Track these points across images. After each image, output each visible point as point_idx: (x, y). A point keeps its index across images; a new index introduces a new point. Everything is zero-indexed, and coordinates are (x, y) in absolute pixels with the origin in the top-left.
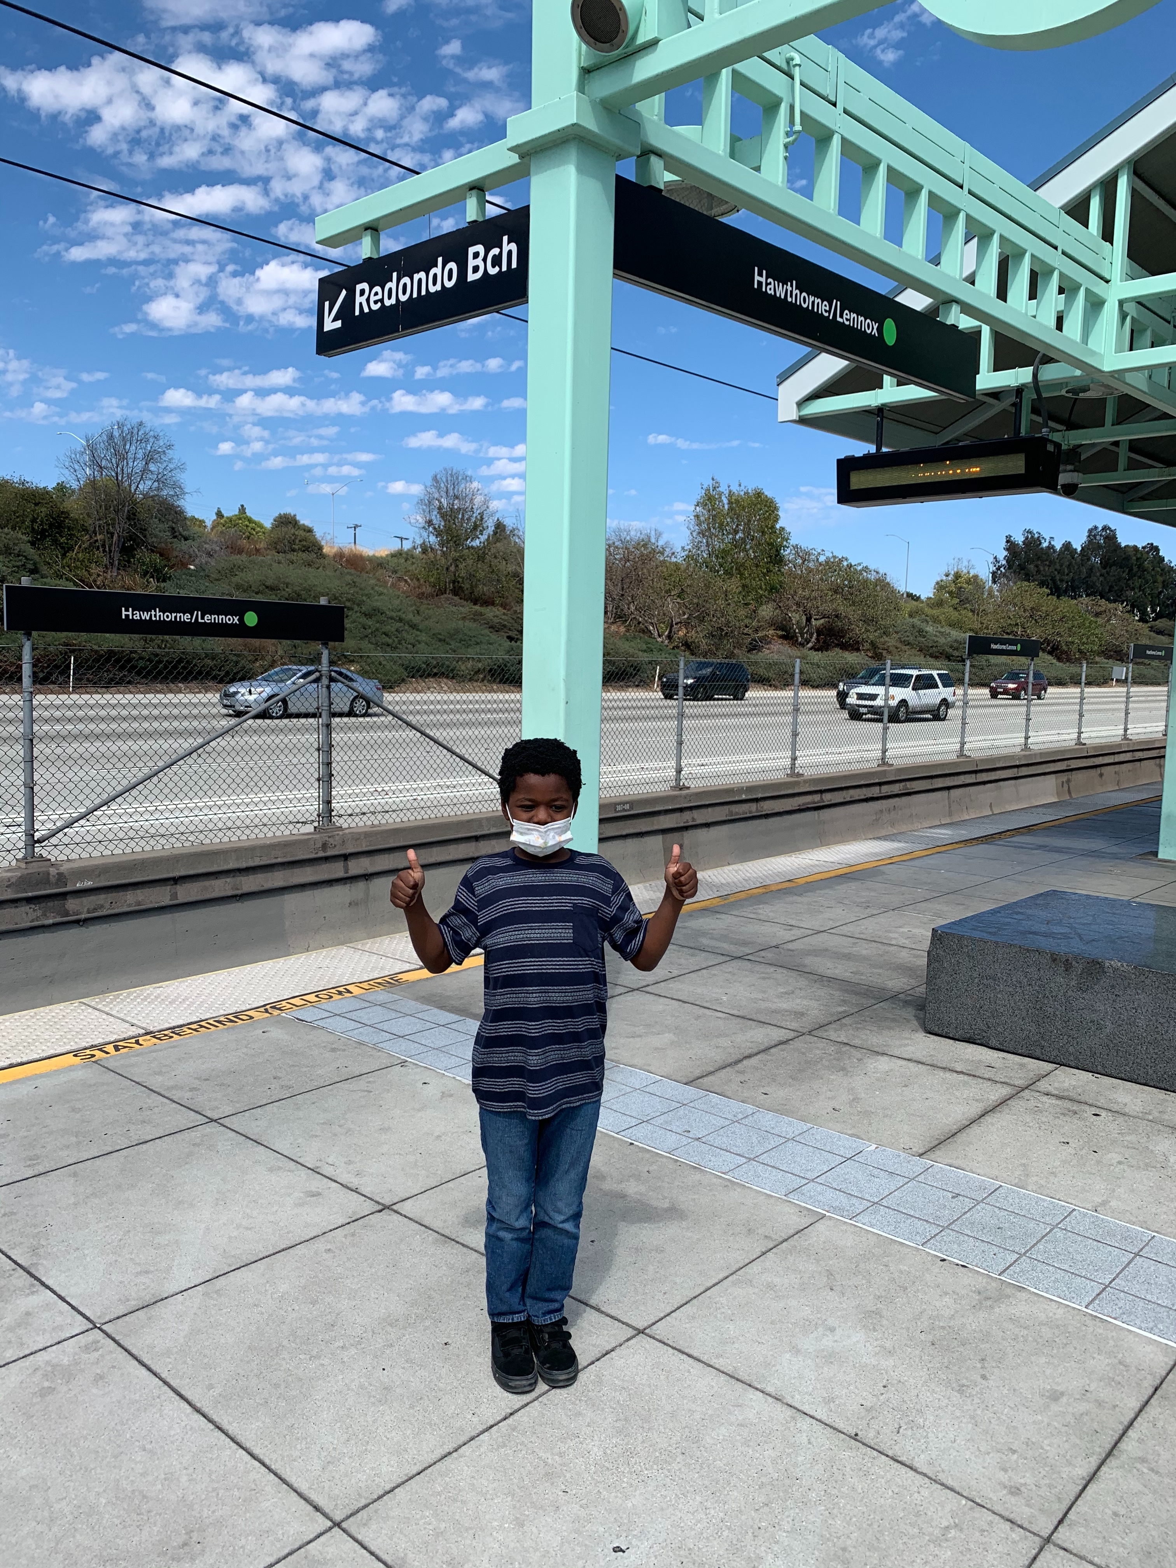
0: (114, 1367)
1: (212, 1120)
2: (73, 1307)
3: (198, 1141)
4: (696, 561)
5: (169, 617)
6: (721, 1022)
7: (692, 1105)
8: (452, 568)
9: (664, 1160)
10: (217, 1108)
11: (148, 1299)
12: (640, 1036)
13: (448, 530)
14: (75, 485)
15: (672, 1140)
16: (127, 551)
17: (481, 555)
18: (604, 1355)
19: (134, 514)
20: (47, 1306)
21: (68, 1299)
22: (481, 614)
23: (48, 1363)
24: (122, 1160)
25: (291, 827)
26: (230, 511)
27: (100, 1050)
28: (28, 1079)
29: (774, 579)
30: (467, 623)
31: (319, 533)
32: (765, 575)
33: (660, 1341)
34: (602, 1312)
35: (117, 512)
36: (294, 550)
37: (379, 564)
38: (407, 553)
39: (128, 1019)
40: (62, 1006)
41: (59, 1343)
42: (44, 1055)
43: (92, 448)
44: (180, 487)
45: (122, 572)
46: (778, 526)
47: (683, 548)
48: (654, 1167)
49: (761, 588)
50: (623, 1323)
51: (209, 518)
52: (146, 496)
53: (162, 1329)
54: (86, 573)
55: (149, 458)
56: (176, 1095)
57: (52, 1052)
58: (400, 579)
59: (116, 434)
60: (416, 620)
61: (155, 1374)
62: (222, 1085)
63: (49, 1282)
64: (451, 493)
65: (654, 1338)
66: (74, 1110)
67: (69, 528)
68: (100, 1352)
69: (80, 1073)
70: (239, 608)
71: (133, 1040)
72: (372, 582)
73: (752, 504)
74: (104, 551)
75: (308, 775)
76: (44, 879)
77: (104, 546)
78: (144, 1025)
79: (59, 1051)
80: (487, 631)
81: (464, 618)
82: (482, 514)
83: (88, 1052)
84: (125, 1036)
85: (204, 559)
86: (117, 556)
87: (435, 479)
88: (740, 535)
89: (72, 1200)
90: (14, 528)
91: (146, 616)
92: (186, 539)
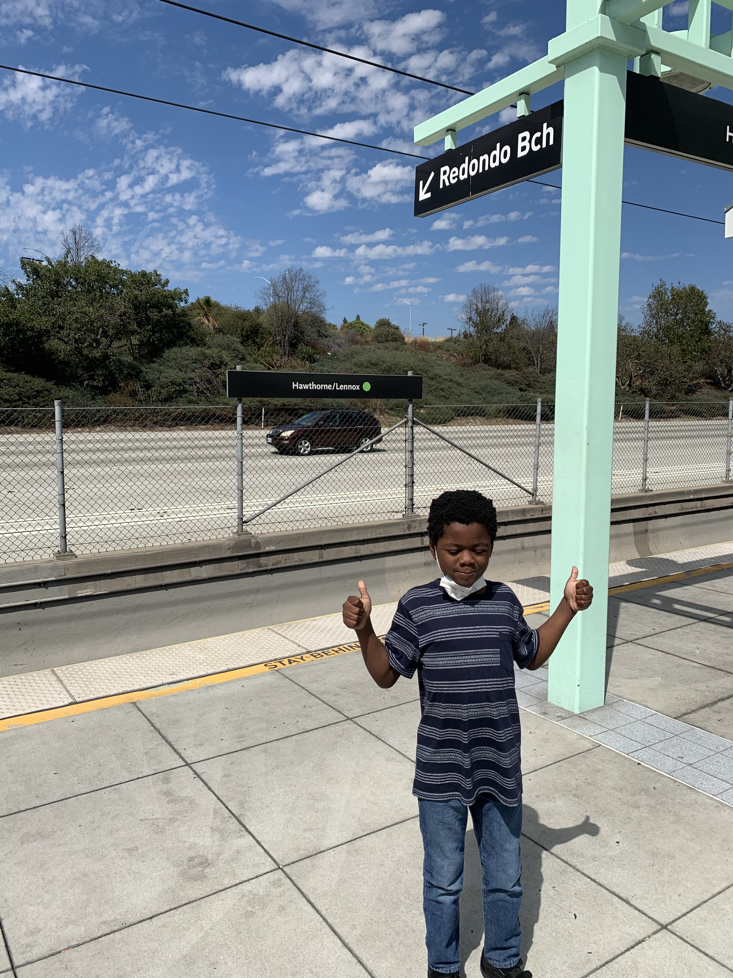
0: (291, 901)
1: (349, 719)
2: (266, 851)
3: (340, 733)
4: (649, 334)
5: (320, 387)
6: (696, 670)
7: (682, 736)
8: (484, 347)
9: (666, 779)
10: (352, 710)
11: (312, 851)
12: (636, 678)
13: (482, 323)
14: (265, 308)
15: (670, 764)
16: (293, 345)
17: (502, 338)
18: (637, 944)
19: (297, 323)
20: (250, 848)
21: (262, 844)
22: (502, 375)
23: (250, 892)
24: (294, 743)
25: (389, 514)
26: (351, 319)
27: (280, 662)
28: (238, 680)
29: (706, 345)
30: (493, 381)
31: (402, 330)
32: (697, 342)
33: (681, 938)
34: (631, 905)
35: (287, 322)
36: (387, 341)
37: (438, 346)
38: (455, 339)
39: (296, 641)
40: (257, 630)
41: (257, 877)
42: (248, 664)
43: (274, 285)
44: (323, 306)
45: (291, 358)
46: (707, 310)
47: (639, 326)
48: (658, 785)
49: (695, 351)
50: (650, 918)
51: (339, 324)
52: (304, 312)
53: (321, 876)
54: (270, 359)
55: (306, 290)
56: (326, 698)
57: (252, 662)
58: (451, 355)
59: (287, 276)
60: (461, 380)
61: (317, 911)
62: (354, 693)
63: (251, 829)
64: (484, 299)
65: (675, 934)
66: (265, 704)
67: (261, 333)
68: (282, 889)
69: (268, 678)
70: (360, 380)
71: (299, 657)
72: (434, 358)
73: (688, 296)
74: (281, 346)
75: (399, 483)
76: (247, 544)
77: (280, 343)
78: (306, 646)
79: (256, 662)
80: (505, 386)
81: (491, 378)
82: (503, 312)
83: (273, 663)
84: (295, 653)
85: (336, 348)
86: (287, 349)
87: (474, 291)
88: (680, 316)
89: (264, 770)
90: (232, 335)
91: (306, 387)
92: (326, 337)
